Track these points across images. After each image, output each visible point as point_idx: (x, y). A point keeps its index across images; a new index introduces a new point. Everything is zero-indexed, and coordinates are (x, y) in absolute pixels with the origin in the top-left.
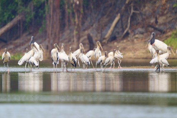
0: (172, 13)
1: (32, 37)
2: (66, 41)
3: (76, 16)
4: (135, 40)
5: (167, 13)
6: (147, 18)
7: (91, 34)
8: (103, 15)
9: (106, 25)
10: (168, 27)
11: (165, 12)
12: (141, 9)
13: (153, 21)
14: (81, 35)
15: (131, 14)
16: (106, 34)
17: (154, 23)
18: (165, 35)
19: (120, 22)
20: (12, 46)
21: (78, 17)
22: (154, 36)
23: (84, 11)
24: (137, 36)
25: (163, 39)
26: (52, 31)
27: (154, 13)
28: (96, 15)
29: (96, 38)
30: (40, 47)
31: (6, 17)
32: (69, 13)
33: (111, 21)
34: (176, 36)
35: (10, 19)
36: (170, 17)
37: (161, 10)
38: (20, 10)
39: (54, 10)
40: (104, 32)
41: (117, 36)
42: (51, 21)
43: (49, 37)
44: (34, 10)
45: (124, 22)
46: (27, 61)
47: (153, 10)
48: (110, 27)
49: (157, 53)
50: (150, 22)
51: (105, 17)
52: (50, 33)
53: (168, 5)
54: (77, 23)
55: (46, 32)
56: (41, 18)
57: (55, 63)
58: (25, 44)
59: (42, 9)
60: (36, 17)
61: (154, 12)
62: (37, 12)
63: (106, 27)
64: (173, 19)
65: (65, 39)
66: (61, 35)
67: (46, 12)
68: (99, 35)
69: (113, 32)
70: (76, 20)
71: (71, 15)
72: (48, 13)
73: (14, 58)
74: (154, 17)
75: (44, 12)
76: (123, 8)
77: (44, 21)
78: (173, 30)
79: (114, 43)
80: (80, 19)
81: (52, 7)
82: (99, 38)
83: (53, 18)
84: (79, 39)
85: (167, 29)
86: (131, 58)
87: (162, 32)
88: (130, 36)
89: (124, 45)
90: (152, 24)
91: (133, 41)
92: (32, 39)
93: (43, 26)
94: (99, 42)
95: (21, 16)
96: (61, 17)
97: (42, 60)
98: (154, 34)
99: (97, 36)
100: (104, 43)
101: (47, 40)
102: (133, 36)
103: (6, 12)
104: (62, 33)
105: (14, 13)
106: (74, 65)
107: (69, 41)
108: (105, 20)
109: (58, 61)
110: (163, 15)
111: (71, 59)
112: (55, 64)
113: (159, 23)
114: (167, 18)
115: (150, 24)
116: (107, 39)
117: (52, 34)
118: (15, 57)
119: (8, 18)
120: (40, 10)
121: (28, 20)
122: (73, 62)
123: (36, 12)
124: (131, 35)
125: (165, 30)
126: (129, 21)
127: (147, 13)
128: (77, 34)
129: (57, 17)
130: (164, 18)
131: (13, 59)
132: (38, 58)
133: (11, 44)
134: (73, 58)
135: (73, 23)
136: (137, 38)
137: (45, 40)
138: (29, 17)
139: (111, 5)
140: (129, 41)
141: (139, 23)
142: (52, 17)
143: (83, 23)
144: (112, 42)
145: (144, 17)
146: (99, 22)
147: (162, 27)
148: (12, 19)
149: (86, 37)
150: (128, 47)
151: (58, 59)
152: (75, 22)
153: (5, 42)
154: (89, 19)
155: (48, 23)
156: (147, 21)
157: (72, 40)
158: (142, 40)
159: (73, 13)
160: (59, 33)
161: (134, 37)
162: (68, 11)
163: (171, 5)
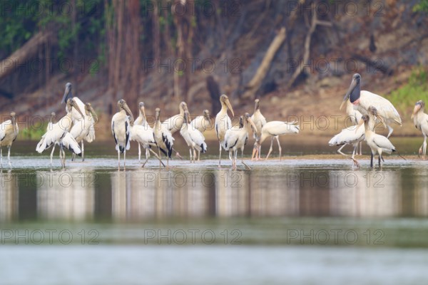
0: (409, 25)
1: (68, 84)
2: (155, 94)
3: (180, 34)
4: (322, 92)
5: (398, 27)
6: (351, 38)
7: (216, 78)
8: (244, 31)
9: (251, 56)
10: (400, 60)
11: (394, 24)
12: (337, 17)
13: (364, 44)
14: (191, 79)
15: (312, 29)
16: (252, 77)
17: (368, 49)
18: (393, 80)
19: (286, 47)
20: (24, 107)
21: (185, 37)
22: (358, 83)
23: (198, 21)
24: (326, 81)
25: (389, 90)
26: (120, 70)
27: (366, 28)
28: (228, 32)
29: (227, 87)
30: (88, 109)
31: (11, 36)
32: (163, 26)
33: (264, 45)
34: (419, 82)
35: (20, 41)
36: (406, 35)
37: (383, 19)
38: (45, 20)
39: (126, 20)
40: (246, 72)
41: (278, 81)
42: (120, 45)
43: (113, 85)
44: (77, 20)
45: (295, 48)
46: (56, 143)
47: (364, 18)
48: (261, 61)
49: (365, 122)
50: (356, 49)
51: (250, 35)
52: (117, 74)
53: (402, 8)
54: (181, 50)
55: (107, 72)
56: (96, 38)
57: (120, 147)
58: (56, 102)
59: (96, 18)
60: (82, 36)
61: (368, 23)
62: (85, 24)
63: (253, 61)
64: (412, 42)
65: (152, 91)
66: (142, 79)
67: (108, 25)
68: (235, 80)
69: (268, 72)
70: (180, 43)
71: (166, 31)
72: (112, 27)
73: (30, 135)
74: (366, 36)
75: (103, 24)
76: (293, 14)
77: (101, 46)
78: (413, 68)
79: (270, 98)
80: (190, 41)
81: (120, 12)
82: (235, 86)
83: (124, 39)
84: (186, 89)
85: (399, 65)
86: (311, 134)
87: (387, 72)
88: (308, 81)
89: (294, 102)
90: (363, 52)
91: (316, 93)
92: (67, 90)
93: (101, 58)
94: (226, 97)
95: (47, 35)
96: (143, 37)
97: (92, 140)
98: (357, 77)
99: (229, 83)
100: (248, 98)
101: (110, 91)
102: (316, 82)
103: (10, 23)
104: (147, 74)
105: (31, 26)
106: (167, 151)
107: (164, 93)
108: (249, 42)
109: (129, 142)
110: (388, 30)
111: (159, 136)
112: (122, 150)
113: (378, 51)
114: (398, 39)
115: (358, 52)
116: (255, 90)
117: (120, 77)
118: (32, 133)
119: (15, 38)
120: (92, 19)
121: (63, 43)
122: (164, 144)
123: (82, 25)
124: (312, 79)
125: (393, 67)
126: (307, 46)
127: (351, 26)
128: (180, 78)
129: (134, 35)
130: (391, 37)
131: (28, 138)
132: (82, 134)
133: (23, 100)
134: (165, 135)
135: (173, 50)
136: (325, 86)
137: (105, 91)
138: (67, 37)
139: (263, 8)
140: (306, 93)
141: (330, 50)
142: (120, 37)
143: (196, 51)
144: (267, 97)
145: (343, 35)
146: (234, 48)
147: (386, 60)
148: (25, 41)
149: (203, 85)
150: (306, 109)
151: (127, 136)
152: (177, 49)
153: (9, 96)
154: (210, 41)
155: (111, 50)
156: (350, 44)
157: (170, 92)
158: (338, 90)
159: (173, 28)
160: (138, 75)
161: (319, 84)
162: (160, 21)
163: (408, 6)
